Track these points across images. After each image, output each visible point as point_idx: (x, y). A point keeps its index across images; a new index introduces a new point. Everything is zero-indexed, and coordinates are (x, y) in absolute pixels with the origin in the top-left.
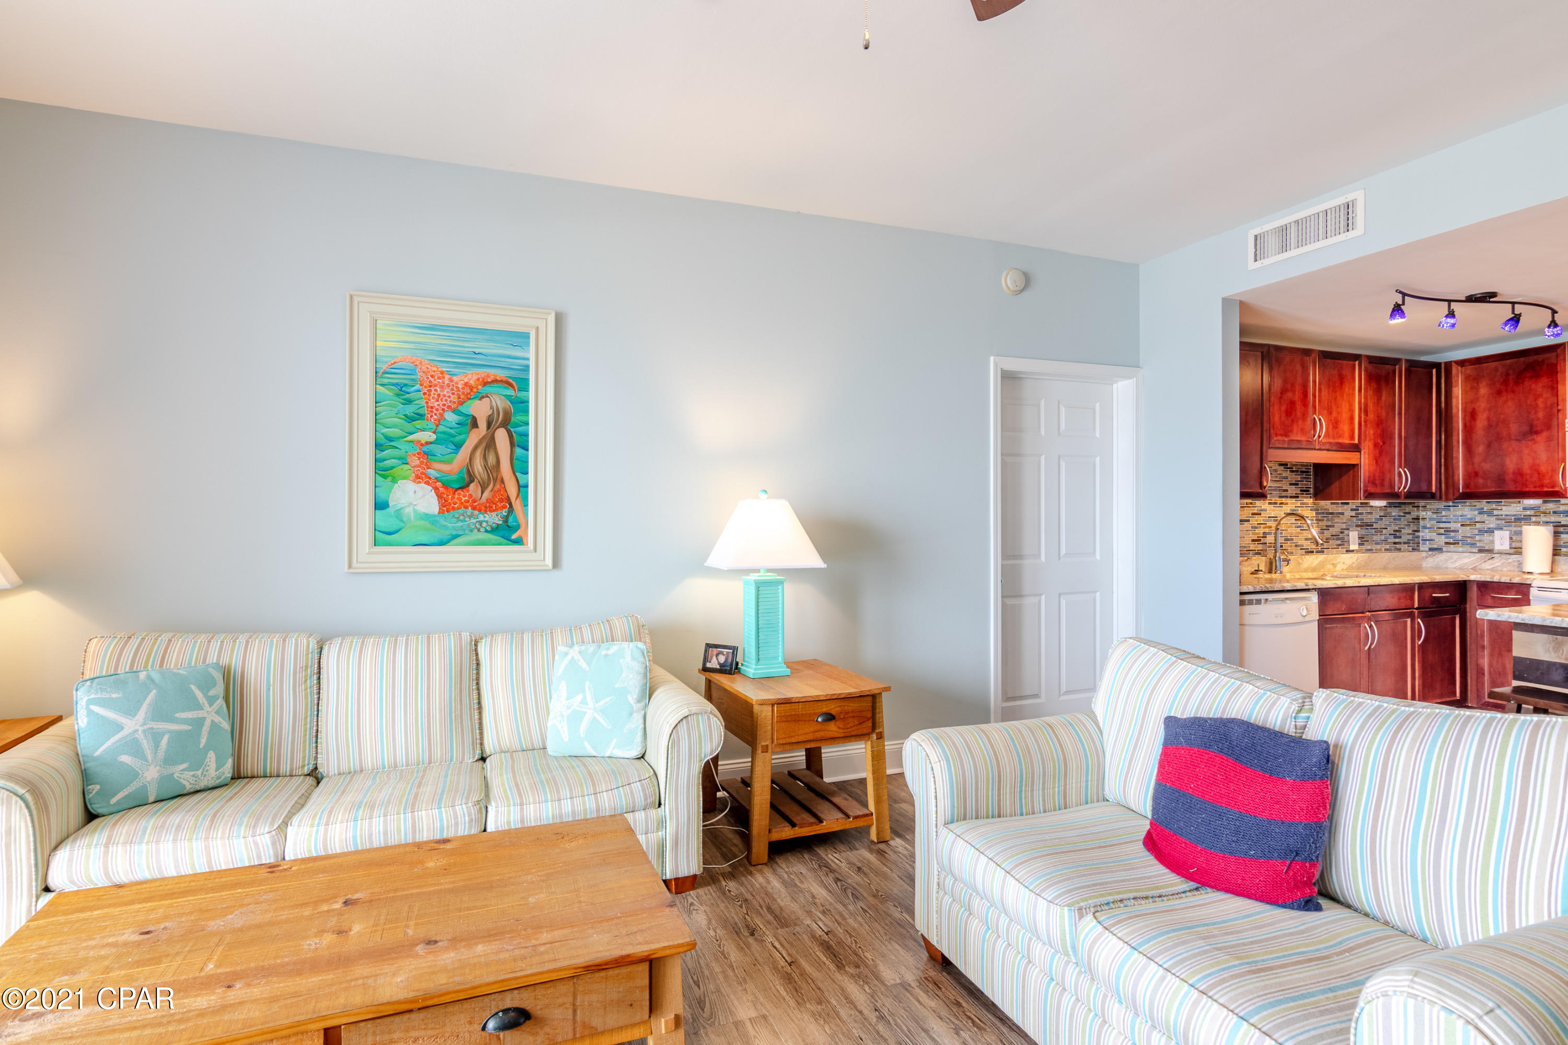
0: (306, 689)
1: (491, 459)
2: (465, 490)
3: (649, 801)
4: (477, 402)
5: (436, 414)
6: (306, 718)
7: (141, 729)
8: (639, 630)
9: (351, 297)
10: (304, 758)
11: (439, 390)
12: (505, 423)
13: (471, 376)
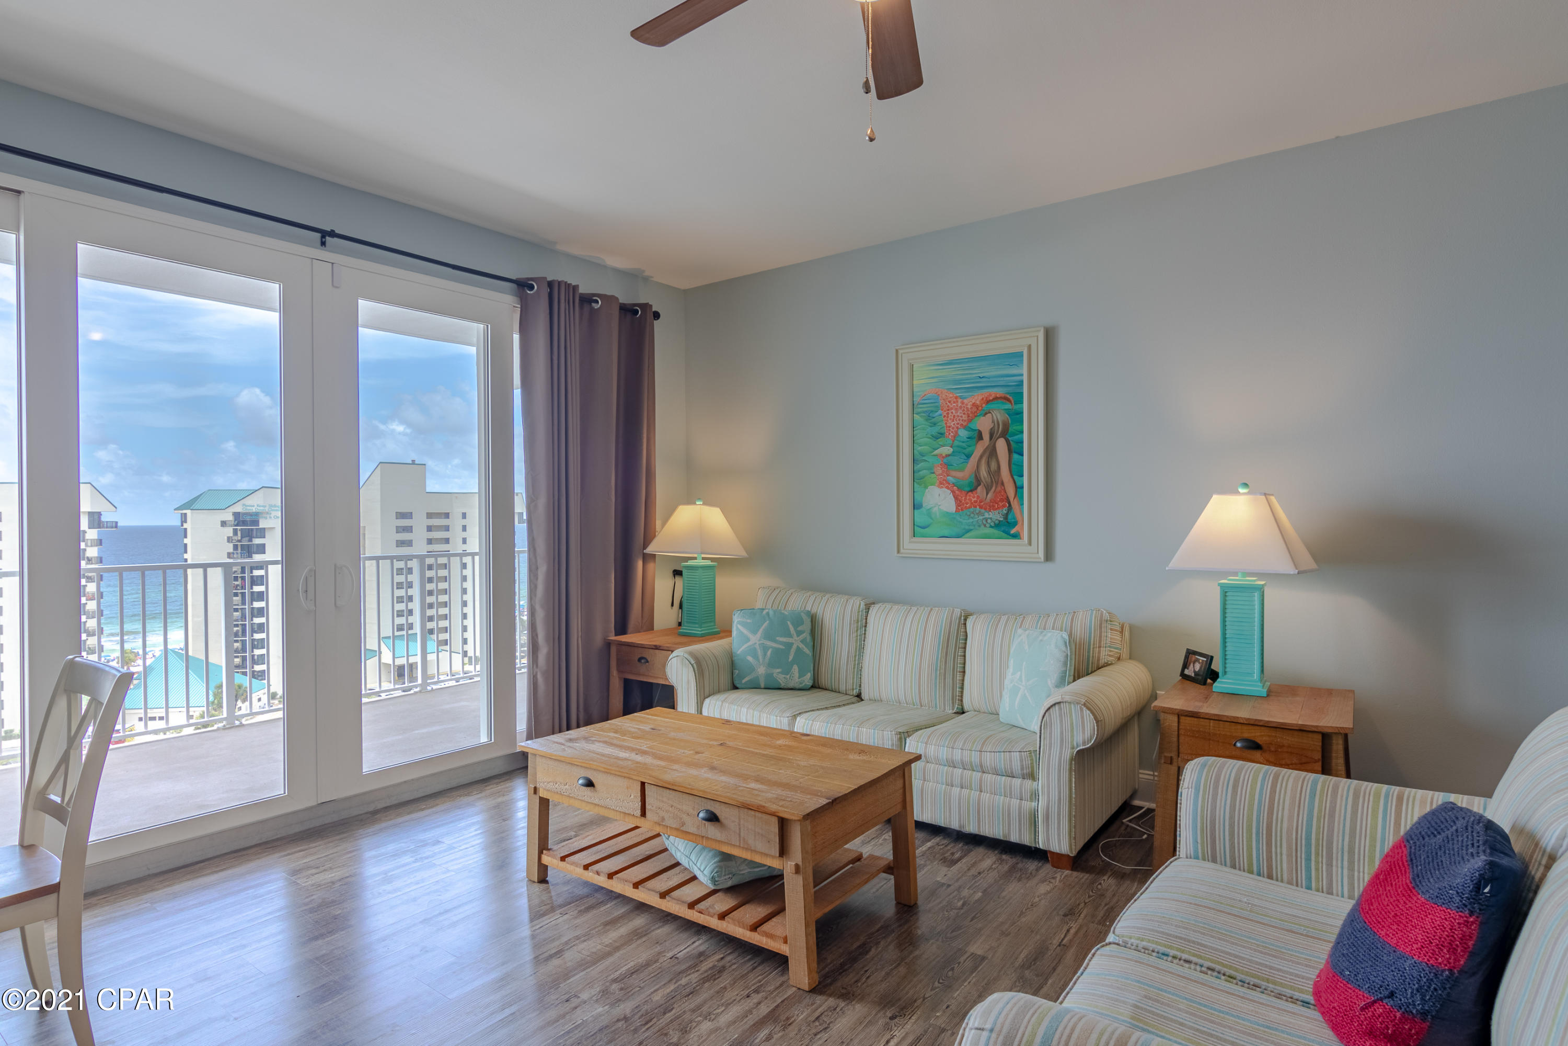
0: (857, 636)
1: (993, 465)
2: (974, 492)
3: (1025, 771)
4: (982, 418)
5: (952, 432)
6: (855, 656)
7: (758, 643)
8: (1101, 624)
9: (897, 351)
10: (853, 683)
11: (954, 412)
12: (1004, 434)
13: (976, 398)
